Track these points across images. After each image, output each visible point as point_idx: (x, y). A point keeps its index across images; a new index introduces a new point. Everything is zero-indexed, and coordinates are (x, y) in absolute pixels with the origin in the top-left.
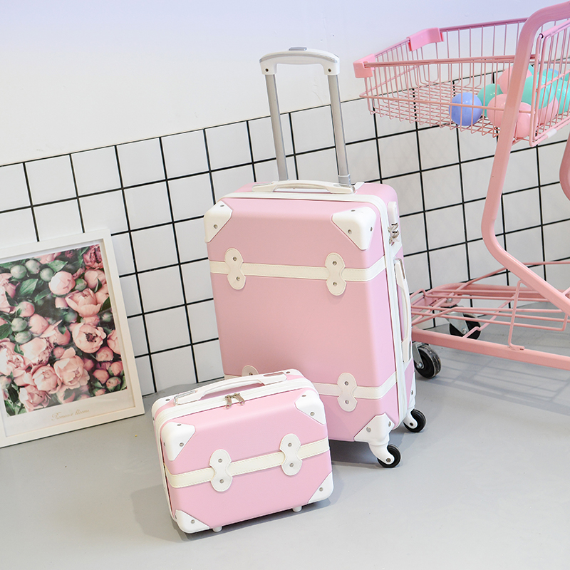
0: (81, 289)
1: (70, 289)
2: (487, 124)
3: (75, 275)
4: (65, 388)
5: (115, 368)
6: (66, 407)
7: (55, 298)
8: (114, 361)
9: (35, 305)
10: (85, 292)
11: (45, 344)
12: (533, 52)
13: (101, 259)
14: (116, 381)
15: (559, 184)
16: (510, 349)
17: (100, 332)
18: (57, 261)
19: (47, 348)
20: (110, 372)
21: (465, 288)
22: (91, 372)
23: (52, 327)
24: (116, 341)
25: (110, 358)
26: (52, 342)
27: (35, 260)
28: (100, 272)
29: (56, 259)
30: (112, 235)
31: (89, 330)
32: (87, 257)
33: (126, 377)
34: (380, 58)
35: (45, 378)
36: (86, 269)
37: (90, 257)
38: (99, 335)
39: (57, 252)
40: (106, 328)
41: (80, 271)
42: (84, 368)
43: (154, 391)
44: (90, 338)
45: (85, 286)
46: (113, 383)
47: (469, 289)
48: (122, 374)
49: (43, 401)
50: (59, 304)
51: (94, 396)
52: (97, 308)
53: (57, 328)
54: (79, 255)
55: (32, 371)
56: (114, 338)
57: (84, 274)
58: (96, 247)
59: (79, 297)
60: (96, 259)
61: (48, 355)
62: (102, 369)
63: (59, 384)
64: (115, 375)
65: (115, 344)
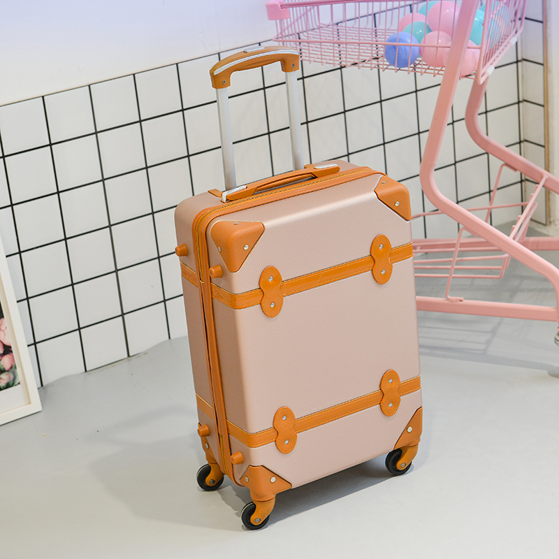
8: (4, 354)
16: (447, 302)
24: (6, 331)
43: (41, 386)
64: (6, 369)
65: (5, 335)
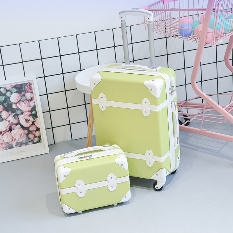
0: (23, 100)
1: (19, 100)
2: (194, 37)
3: (21, 94)
4: (16, 141)
5: (37, 134)
6: (16, 149)
7: (12, 104)
8: (37, 131)
9: (4, 106)
10: (25, 102)
11: (8, 123)
12: (214, 8)
13: (32, 88)
14: (38, 139)
15: (224, 61)
16: (201, 131)
17: (31, 119)
18: (13, 89)
19: (9, 125)
20: (35, 135)
21: (184, 104)
22: (27, 135)
23: (11, 116)
24: (38, 123)
25: (35, 129)
26: (11, 122)
27: (4, 88)
28: (32, 94)
29: (13, 88)
30: (37, 78)
31: (26, 117)
32: (26, 87)
33: (42, 137)
34: (151, 7)
35: (8, 137)
36: (26, 92)
37: (27, 88)
38: (31, 120)
39: (13, 85)
40: (33, 117)
41: (23, 93)
42: (24, 133)
43: (54, 143)
44: (27, 121)
45: (25, 99)
46: (36, 140)
47: (186, 104)
48: (40, 136)
49: (7, 147)
50: (14, 106)
51: (28, 145)
52: (30, 109)
53: (13, 117)
54: (23, 86)
55: (2, 134)
56: (37, 121)
57: (25, 94)
58: (30, 83)
59: (22, 104)
60: (30, 88)
61: (9, 128)
62: (32, 134)
63: (14, 139)
64: (37, 136)
65: (37, 124)
